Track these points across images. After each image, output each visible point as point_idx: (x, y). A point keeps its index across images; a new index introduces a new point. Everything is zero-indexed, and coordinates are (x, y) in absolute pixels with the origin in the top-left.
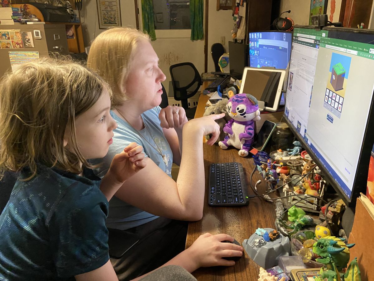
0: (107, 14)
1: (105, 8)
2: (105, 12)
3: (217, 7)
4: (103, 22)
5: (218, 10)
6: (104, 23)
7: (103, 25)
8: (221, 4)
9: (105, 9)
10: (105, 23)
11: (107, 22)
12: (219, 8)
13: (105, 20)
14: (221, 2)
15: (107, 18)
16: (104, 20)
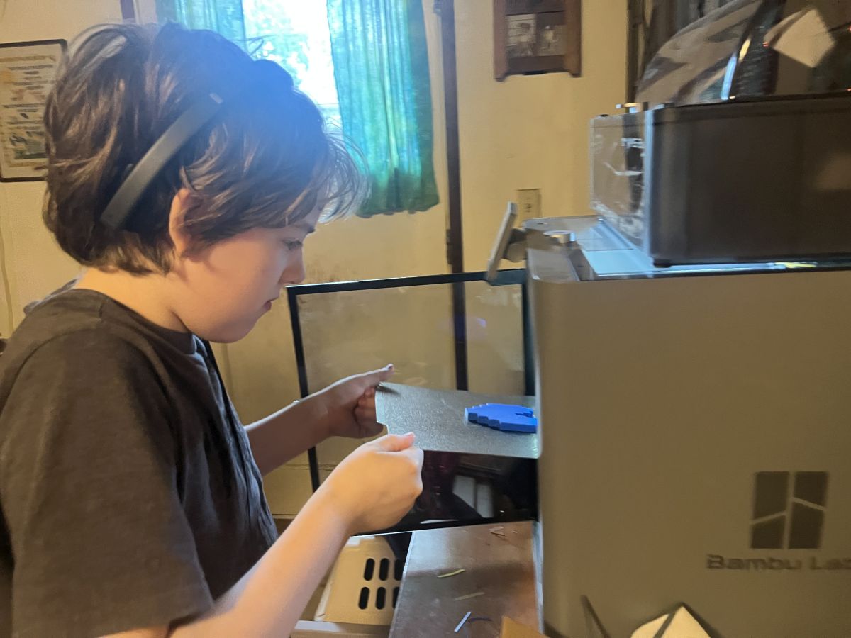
0: (22, 119)
1: (13, 95)
2: (14, 112)
3: (497, 63)
4: (12, 154)
5: (501, 78)
6: (17, 158)
7: (12, 165)
8: (513, 50)
9: (14, 99)
10: (21, 155)
11: (28, 153)
12: (504, 69)
13: (17, 143)
14: (513, 41)
15: (26, 137)
16: (13, 143)
